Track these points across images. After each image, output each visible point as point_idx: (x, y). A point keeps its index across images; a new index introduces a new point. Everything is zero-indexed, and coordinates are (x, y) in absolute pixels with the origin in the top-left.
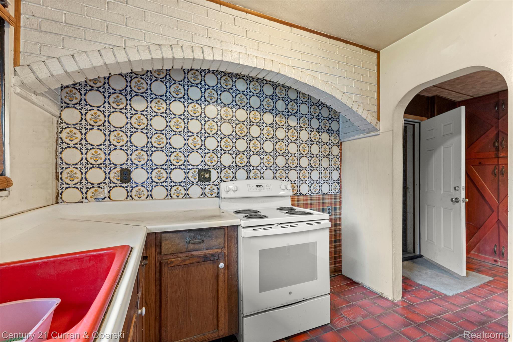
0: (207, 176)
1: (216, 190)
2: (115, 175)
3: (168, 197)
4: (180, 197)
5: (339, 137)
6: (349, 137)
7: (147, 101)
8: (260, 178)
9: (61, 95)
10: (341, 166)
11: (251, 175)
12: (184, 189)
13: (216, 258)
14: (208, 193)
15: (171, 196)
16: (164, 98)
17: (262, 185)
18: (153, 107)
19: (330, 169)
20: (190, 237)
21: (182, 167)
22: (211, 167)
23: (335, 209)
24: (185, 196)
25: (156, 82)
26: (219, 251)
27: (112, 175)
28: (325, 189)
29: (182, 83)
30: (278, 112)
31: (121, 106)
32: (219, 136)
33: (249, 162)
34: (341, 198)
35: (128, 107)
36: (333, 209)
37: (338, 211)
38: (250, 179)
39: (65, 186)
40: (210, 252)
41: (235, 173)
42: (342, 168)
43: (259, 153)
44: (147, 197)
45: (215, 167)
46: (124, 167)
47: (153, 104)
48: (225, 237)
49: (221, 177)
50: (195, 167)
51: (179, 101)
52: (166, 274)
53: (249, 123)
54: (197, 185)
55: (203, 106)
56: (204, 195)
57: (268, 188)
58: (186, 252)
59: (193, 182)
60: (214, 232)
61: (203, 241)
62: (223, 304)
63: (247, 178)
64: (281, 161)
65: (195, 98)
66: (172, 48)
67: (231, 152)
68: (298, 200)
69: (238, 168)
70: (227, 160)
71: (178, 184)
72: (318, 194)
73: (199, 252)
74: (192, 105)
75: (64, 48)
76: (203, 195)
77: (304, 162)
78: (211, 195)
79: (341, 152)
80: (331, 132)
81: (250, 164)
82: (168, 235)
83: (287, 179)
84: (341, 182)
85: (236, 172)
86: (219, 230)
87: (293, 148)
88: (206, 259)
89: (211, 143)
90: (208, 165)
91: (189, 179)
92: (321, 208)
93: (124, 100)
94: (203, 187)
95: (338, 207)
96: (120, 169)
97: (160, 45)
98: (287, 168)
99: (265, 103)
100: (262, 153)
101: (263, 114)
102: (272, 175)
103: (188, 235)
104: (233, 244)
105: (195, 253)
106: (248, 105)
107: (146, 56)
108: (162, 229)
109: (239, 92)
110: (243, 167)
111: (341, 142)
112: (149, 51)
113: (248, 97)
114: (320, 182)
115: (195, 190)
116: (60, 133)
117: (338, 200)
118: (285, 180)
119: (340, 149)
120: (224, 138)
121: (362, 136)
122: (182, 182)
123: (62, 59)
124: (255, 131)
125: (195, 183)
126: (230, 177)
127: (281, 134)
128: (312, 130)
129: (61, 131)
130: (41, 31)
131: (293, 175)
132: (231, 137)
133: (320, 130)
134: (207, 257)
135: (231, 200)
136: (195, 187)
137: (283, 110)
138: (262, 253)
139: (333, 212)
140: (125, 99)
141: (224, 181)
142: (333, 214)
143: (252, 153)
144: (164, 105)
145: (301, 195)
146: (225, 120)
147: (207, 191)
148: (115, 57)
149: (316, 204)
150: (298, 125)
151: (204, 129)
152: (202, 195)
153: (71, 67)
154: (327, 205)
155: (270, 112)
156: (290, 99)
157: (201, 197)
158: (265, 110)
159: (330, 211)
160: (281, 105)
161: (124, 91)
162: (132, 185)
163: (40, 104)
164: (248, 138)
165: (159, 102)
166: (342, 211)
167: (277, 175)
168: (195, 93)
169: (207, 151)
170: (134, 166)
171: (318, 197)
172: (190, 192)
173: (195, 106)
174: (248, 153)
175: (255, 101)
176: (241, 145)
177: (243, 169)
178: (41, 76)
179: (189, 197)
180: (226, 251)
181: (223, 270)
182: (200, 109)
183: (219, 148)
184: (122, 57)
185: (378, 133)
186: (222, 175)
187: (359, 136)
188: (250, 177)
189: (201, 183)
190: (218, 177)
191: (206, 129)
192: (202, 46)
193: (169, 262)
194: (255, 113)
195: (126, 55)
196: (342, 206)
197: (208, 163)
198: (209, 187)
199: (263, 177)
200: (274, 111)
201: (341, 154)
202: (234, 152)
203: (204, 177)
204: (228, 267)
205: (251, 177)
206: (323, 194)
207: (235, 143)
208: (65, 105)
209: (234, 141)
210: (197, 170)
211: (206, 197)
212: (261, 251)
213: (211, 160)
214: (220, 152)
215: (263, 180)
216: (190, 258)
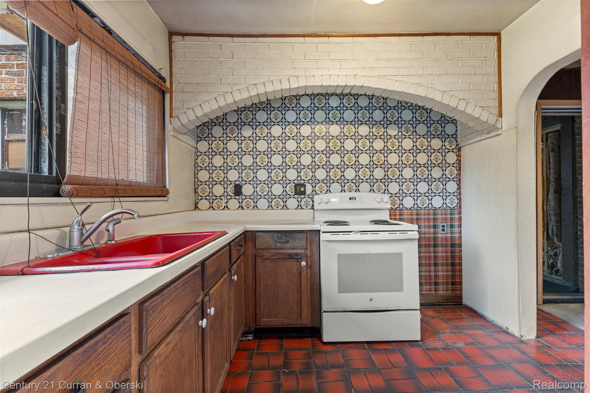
0: (302, 189)
1: (311, 203)
2: (230, 190)
3: (269, 208)
4: (279, 208)
5: (457, 141)
6: (468, 140)
7: (253, 128)
8: (356, 191)
9: (197, 132)
10: (460, 175)
11: (346, 188)
12: (283, 201)
13: (299, 257)
14: (304, 205)
15: (272, 207)
16: (266, 124)
17: (355, 198)
18: (257, 133)
19: (444, 180)
20: (277, 237)
21: (280, 182)
22: (306, 182)
23: (452, 226)
24: (283, 207)
25: (260, 111)
26: (302, 251)
27: (229, 189)
28: (437, 202)
29: (280, 109)
30: (374, 123)
31: (234, 135)
32: (313, 152)
33: (344, 176)
34: (460, 213)
35: (240, 135)
36: (449, 226)
37: (456, 229)
38: (345, 192)
39: (200, 198)
40: (295, 251)
41: (329, 187)
42: (462, 178)
43: (354, 166)
44: (254, 208)
45: (310, 181)
46: (237, 183)
47: (258, 131)
48: (307, 240)
49: (315, 191)
50: (292, 182)
51: (278, 125)
52: (259, 264)
53: (343, 138)
54: (294, 197)
55: (298, 127)
56: (300, 207)
57: (362, 200)
58: (274, 249)
59: (290, 195)
60: (298, 235)
61: (288, 242)
62: (305, 297)
63: (341, 192)
64: (379, 173)
65: (291, 120)
66: (264, 85)
67: (325, 167)
68: (400, 215)
69: (332, 181)
70: (321, 174)
71: (277, 197)
72: (427, 208)
73: (286, 250)
74: (289, 127)
75: (196, 101)
77: (408, 173)
78: (307, 207)
79: (459, 159)
80: (443, 136)
81: (344, 177)
82: (261, 234)
83: (386, 191)
84: (460, 194)
85: (330, 185)
86: (302, 234)
87: (393, 159)
88: (290, 257)
89: (306, 160)
90: (303, 180)
91: (286, 192)
92: (432, 224)
93: (236, 131)
94: (299, 200)
95: (456, 224)
96: (234, 185)
97: (256, 84)
98: (386, 180)
99: (359, 115)
100: (357, 166)
101: (358, 127)
102: (369, 188)
103: (276, 235)
104: (314, 247)
105: (282, 251)
106: (342, 119)
107: (245, 95)
108: (255, 228)
109: (332, 109)
110: (337, 180)
111: (461, 148)
112: (248, 90)
113: (342, 112)
114: (430, 194)
115: (292, 203)
116: (197, 159)
117: (457, 216)
118: (385, 193)
119: (459, 156)
120: (317, 154)
121: (482, 138)
122: (281, 195)
123: (194, 109)
124: (349, 145)
125: (292, 196)
126: (324, 190)
127: (378, 145)
128: (418, 137)
129: (197, 158)
130: (183, 92)
131: (394, 188)
132: (324, 152)
133: (430, 135)
134: (291, 256)
135: (324, 211)
136: (292, 199)
137: (381, 119)
138: (340, 257)
139: (449, 229)
140: (237, 129)
141: (318, 194)
142: (449, 232)
143: (346, 166)
144: (266, 130)
145: (404, 209)
146: (319, 137)
147: (303, 203)
148: (226, 101)
149: (425, 220)
150: (400, 133)
151: (300, 147)
152: (298, 207)
153: (200, 113)
154: (440, 221)
155: (365, 124)
156: (389, 106)
157: (297, 208)
158: (360, 123)
159: (445, 228)
160: (378, 115)
161: (236, 123)
162: (242, 197)
163: (185, 140)
164: (342, 152)
165: (262, 128)
166: (462, 228)
167: (375, 187)
168: (291, 116)
169: (302, 167)
170: (244, 182)
171: (427, 211)
172: (288, 204)
173: (291, 127)
174: (343, 167)
175: (349, 115)
176: (335, 159)
177: (337, 182)
178: (184, 123)
179: (287, 208)
180: (308, 253)
181: (305, 268)
182: (295, 130)
183: (313, 163)
184: (230, 100)
185: (500, 132)
186: (317, 188)
187: (478, 139)
188: (344, 190)
189: (297, 196)
190: (313, 191)
191: (301, 147)
192: (288, 77)
193: (261, 255)
194: (349, 127)
195: (232, 98)
196: (462, 223)
197: (304, 178)
198: (305, 199)
199: (358, 190)
200: (371, 122)
201: (460, 161)
202: (328, 166)
203: (300, 190)
204: (310, 266)
205: (346, 190)
206: (434, 208)
207: (329, 158)
208: (199, 139)
209: (328, 156)
210: (294, 184)
211: (302, 208)
212: (339, 256)
213: (306, 175)
214: (314, 167)
215: (357, 193)
216: (277, 254)
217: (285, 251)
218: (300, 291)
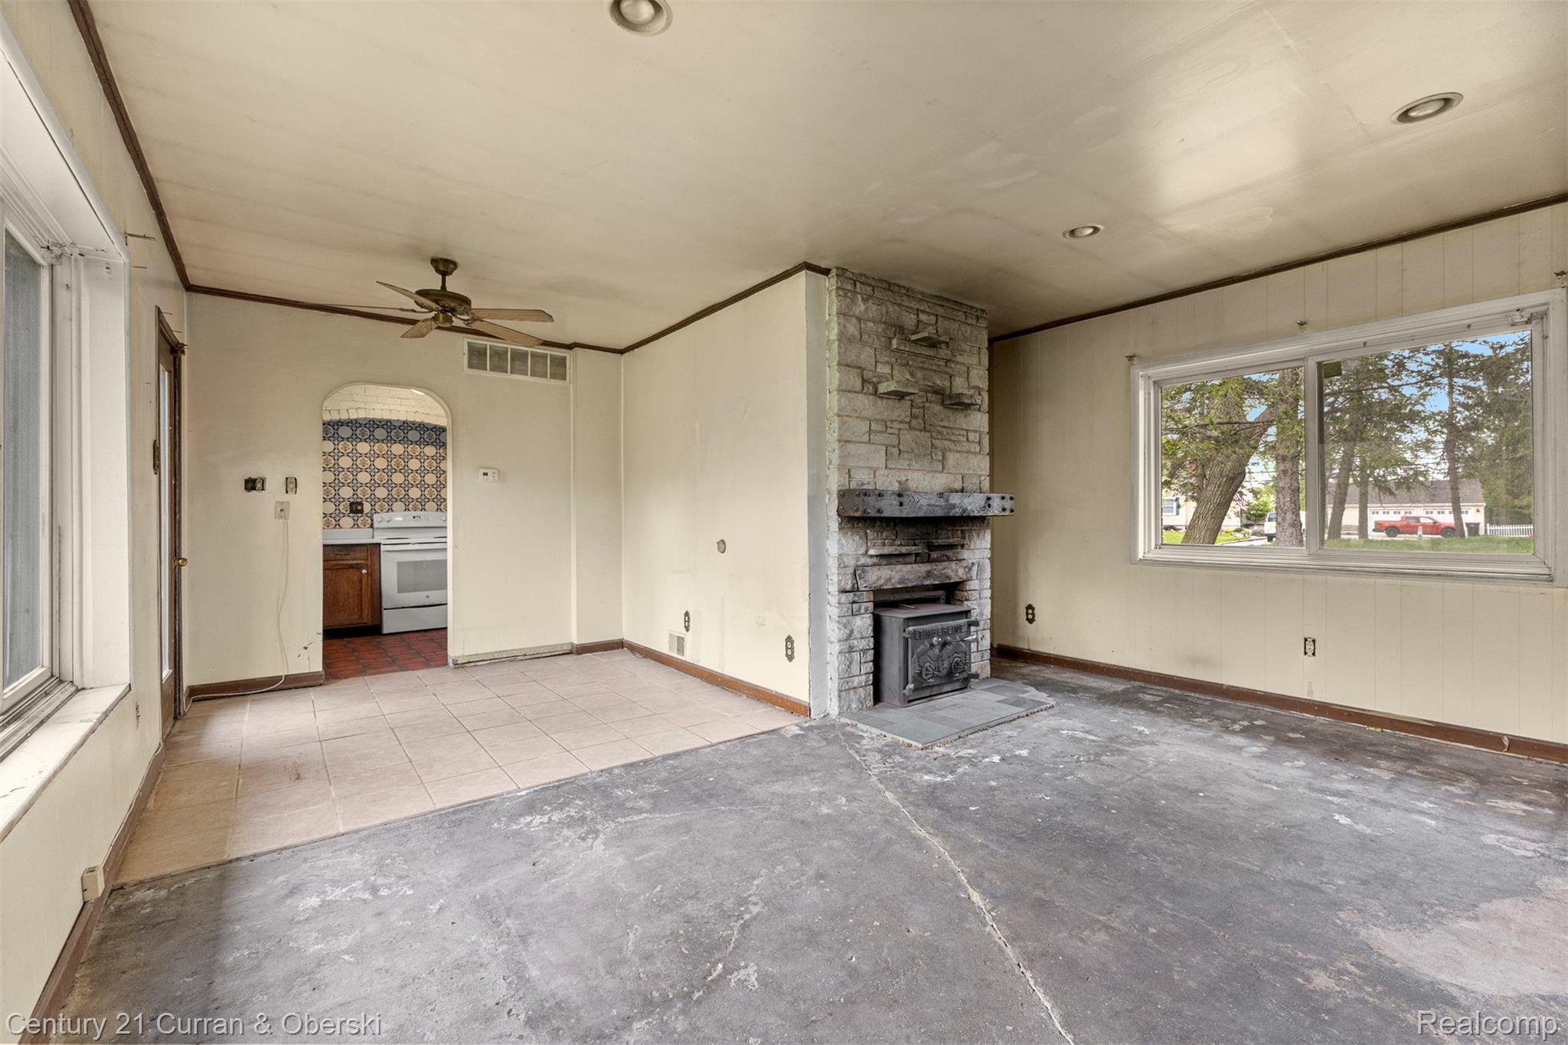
0: (359, 508)
1: (370, 521)
11: (411, 506)
13: (360, 566)
14: (361, 524)
17: (419, 517)
21: (332, 500)
22: (364, 500)
24: (336, 526)
26: (363, 561)
32: (373, 471)
33: (407, 494)
38: (409, 511)
40: (355, 562)
43: (418, 486)
45: (368, 500)
48: (368, 551)
49: (374, 509)
50: (346, 500)
51: (329, 439)
53: (406, 457)
54: (350, 516)
55: (354, 443)
57: (426, 519)
59: (345, 514)
60: (358, 548)
61: (349, 554)
62: (366, 600)
63: (405, 510)
65: (345, 436)
67: (386, 485)
69: (394, 500)
70: (381, 493)
71: (328, 516)
74: (342, 443)
76: (355, 525)
78: (364, 525)
81: (408, 496)
85: (392, 504)
86: (363, 546)
88: (351, 566)
89: (364, 477)
90: (360, 498)
91: (340, 511)
94: (356, 518)
99: (425, 436)
100: (422, 485)
101: (423, 448)
102: (436, 507)
103: (336, 548)
104: (375, 557)
105: (341, 562)
106: (405, 439)
109: (394, 428)
110: (400, 499)
113: (405, 432)
115: (347, 521)
120: (377, 472)
122: (332, 514)
124: (414, 464)
125: (347, 515)
126: (385, 509)
132: (385, 471)
135: (385, 530)
136: (349, 518)
141: (378, 513)
143: (410, 485)
146: (379, 455)
147: (359, 522)
151: (356, 464)
155: (432, 444)
157: (353, 527)
158: (426, 443)
164: (405, 471)
168: (345, 431)
169: (359, 485)
172: (341, 522)
173: (345, 443)
174: (406, 486)
175: (413, 435)
176: (398, 478)
177: (400, 501)
179: (341, 528)
180: (369, 563)
181: (366, 576)
182: (350, 446)
183: (373, 481)
186: (377, 507)
189: (353, 515)
190: (372, 509)
191: (358, 464)
194: (413, 447)
197: (361, 496)
198: (362, 518)
199: (424, 509)
200: (436, 444)
202: (389, 485)
203: (356, 508)
204: (370, 574)
205: (409, 509)
207: (391, 476)
209: (389, 474)
210: (349, 502)
211: (358, 527)
212: (399, 563)
213: (364, 494)
214: (373, 485)
215: (423, 511)
216: (337, 565)
217: (345, 562)
218: (360, 595)
